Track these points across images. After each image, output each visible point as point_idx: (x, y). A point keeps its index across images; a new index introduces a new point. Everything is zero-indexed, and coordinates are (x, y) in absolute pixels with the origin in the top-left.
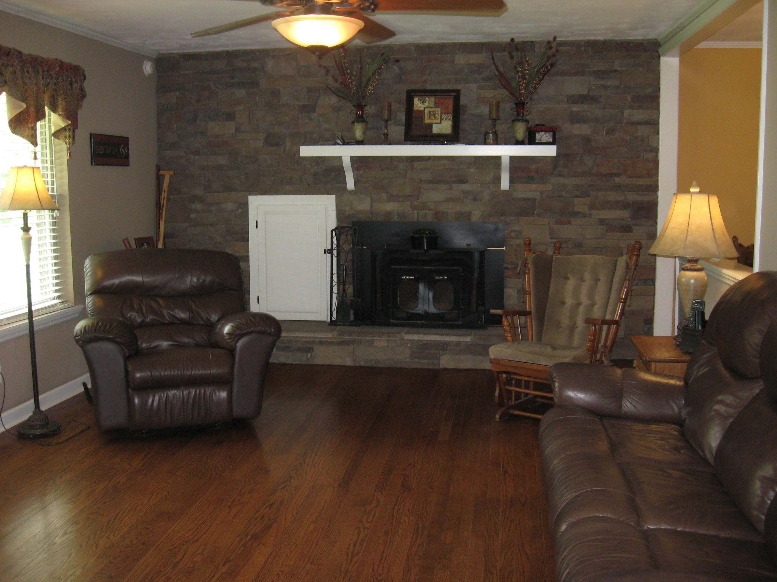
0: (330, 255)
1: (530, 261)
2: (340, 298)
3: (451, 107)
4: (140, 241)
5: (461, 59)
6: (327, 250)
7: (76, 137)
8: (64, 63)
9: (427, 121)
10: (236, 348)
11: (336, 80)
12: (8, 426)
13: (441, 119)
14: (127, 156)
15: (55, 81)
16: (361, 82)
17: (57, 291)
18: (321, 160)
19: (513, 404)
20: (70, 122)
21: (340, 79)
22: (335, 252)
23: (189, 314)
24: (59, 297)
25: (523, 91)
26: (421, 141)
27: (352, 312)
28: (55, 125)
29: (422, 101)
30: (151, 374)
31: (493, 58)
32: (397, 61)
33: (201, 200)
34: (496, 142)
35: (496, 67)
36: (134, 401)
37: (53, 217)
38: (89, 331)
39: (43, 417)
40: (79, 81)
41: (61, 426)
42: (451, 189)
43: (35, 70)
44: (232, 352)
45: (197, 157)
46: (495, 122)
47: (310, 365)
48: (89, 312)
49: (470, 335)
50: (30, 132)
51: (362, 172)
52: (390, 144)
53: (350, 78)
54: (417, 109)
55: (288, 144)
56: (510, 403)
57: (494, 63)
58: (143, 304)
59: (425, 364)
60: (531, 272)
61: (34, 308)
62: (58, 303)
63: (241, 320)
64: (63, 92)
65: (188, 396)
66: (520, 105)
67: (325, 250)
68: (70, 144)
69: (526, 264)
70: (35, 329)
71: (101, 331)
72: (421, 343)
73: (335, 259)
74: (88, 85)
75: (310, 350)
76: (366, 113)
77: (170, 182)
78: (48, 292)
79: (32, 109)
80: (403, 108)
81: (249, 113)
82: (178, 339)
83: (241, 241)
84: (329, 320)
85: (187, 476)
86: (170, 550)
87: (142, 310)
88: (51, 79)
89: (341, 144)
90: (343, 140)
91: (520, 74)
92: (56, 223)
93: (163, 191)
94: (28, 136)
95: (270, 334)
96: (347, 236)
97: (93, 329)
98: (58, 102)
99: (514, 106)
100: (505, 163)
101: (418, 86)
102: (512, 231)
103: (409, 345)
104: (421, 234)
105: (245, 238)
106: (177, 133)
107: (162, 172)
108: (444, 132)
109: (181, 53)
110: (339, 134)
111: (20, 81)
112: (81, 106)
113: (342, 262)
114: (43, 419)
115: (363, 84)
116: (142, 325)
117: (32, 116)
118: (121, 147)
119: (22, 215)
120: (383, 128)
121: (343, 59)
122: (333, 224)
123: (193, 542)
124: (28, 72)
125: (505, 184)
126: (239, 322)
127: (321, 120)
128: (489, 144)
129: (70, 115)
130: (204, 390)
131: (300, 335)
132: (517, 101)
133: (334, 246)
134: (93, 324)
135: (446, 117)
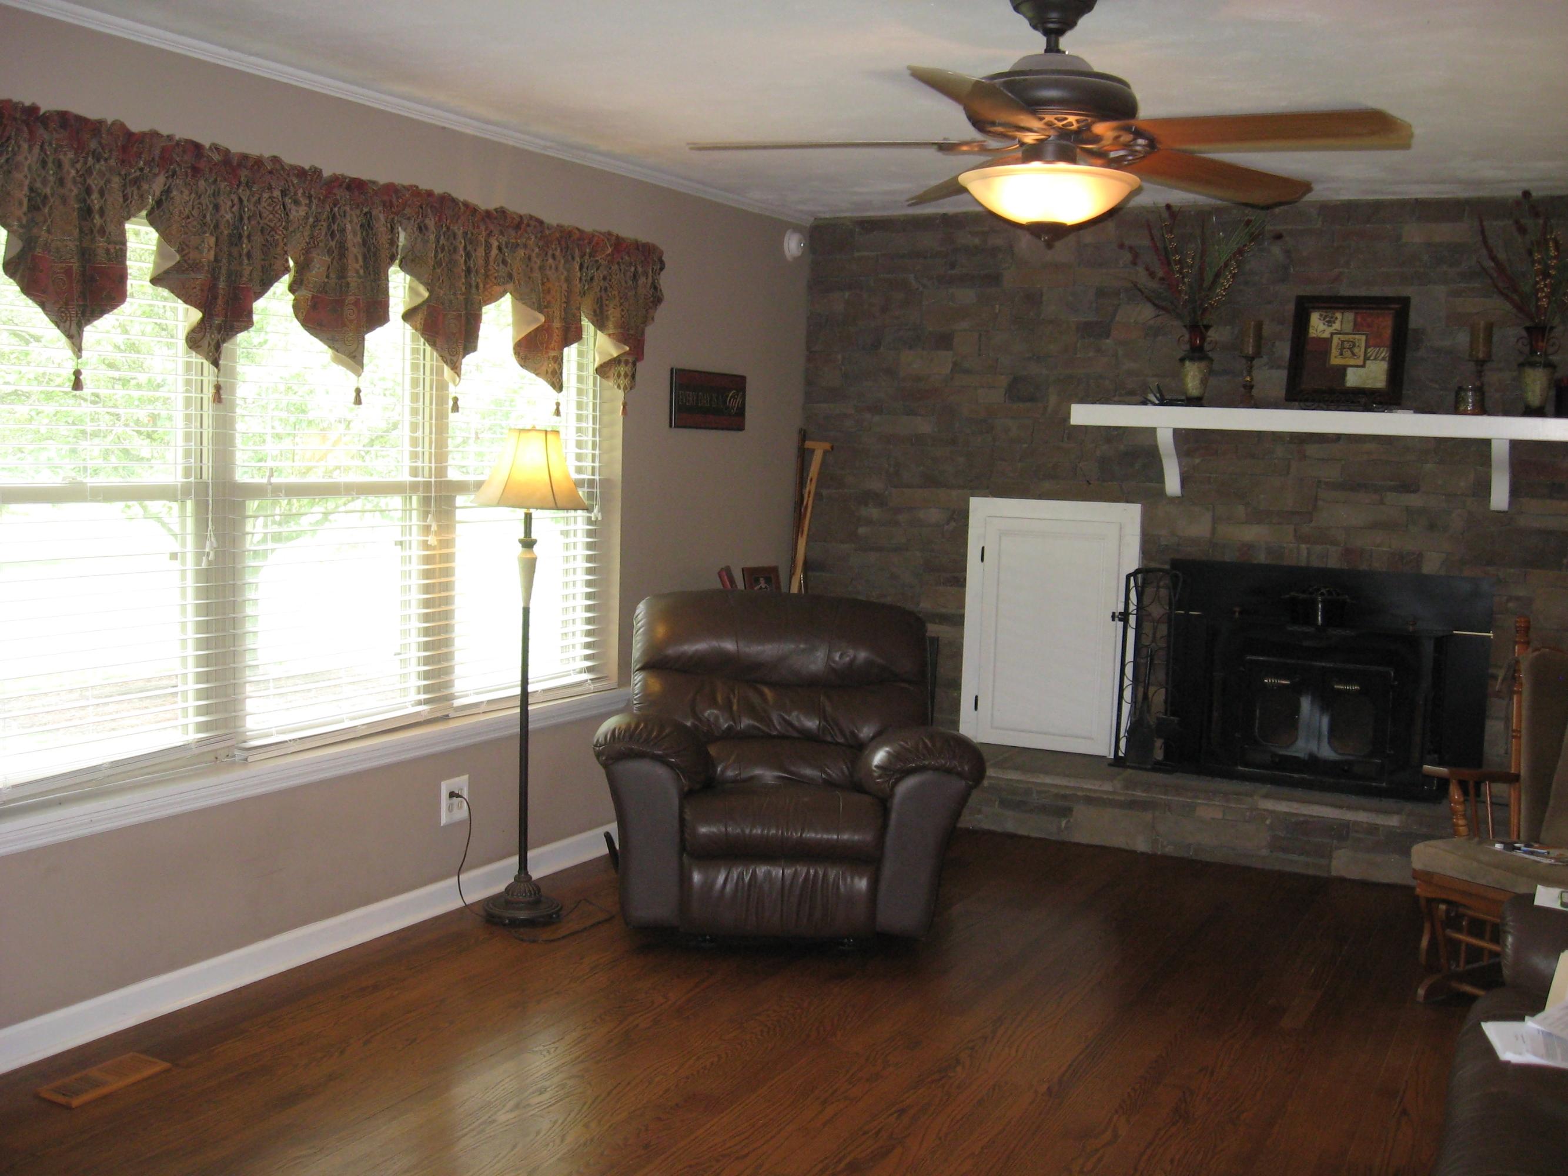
0: (1121, 624)
1: (1524, 666)
2: (1138, 712)
3: (1388, 333)
4: (752, 574)
5: (1414, 234)
6: (1117, 614)
7: (637, 378)
8: (623, 239)
9: (1335, 360)
10: (892, 795)
11: (1152, 275)
12: (472, 898)
13: (1366, 358)
14: (741, 412)
15: (605, 273)
16: (1202, 280)
17: (587, 658)
18: (1116, 433)
19: (1460, 969)
20: (627, 348)
21: (1160, 274)
22: (1132, 620)
23: (818, 722)
24: (589, 670)
25: (1544, 302)
26: (1320, 402)
27: (1159, 743)
28: (600, 353)
29: (1328, 319)
30: (726, 829)
31: (1483, 232)
32: (1279, 237)
33: (879, 499)
34: (1482, 409)
35: (1490, 251)
36: (690, 878)
37: (589, 521)
38: (619, 738)
39: (531, 889)
40: (651, 272)
41: (561, 909)
42: (1382, 502)
43: (568, 253)
44: (884, 803)
45: (877, 418)
46: (1482, 366)
47: (1063, 843)
48: (635, 702)
49: (1398, 813)
50: (552, 366)
51: (1197, 461)
52: (1256, 406)
53: (1180, 272)
54: (1314, 335)
55: (1053, 399)
56: (1453, 967)
57: (1485, 241)
58: (734, 697)
59: (1297, 863)
60: (1526, 690)
61: (531, 688)
62: (587, 681)
63: (907, 743)
64: (619, 293)
65: (792, 883)
66: (1537, 332)
67: (1114, 613)
68: (625, 389)
69: (1515, 671)
70: (531, 727)
71: (641, 740)
72: (1293, 820)
73: (1131, 634)
74: (665, 281)
75: (1065, 812)
76: (1212, 341)
77: (824, 464)
78: (571, 659)
79: (557, 324)
80: (1288, 333)
81: (980, 335)
82: (793, 769)
83: (951, 586)
84: (1112, 756)
85: (762, 1031)
86: (690, 1166)
87: (731, 708)
88: (597, 269)
89: (1157, 402)
90: (1161, 395)
91: (1537, 266)
92: (596, 534)
93: (809, 481)
94: (547, 372)
95: (960, 775)
96: (1158, 587)
97: (627, 734)
98: (607, 311)
99: (1524, 333)
100: (1500, 453)
101: (1321, 289)
102: (1510, 599)
103: (1268, 822)
104: (1311, 593)
105: (959, 581)
106: (841, 369)
107: (809, 444)
108: (1369, 385)
109: (857, 218)
110: (1154, 382)
111: (537, 275)
112: (653, 319)
113: (1146, 641)
114: (530, 891)
115: (1206, 285)
116: (731, 736)
117: (557, 335)
118: (730, 395)
119: (523, 516)
120: (1245, 373)
121: (1167, 234)
122: (1132, 561)
123: (737, 1158)
124: (554, 257)
125: (1500, 496)
126: (900, 745)
127: (1120, 352)
128: (1465, 413)
129: (628, 335)
130: (823, 870)
131: (1049, 780)
132: (1528, 324)
133: (1132, 608)
134: (629, 726)
135: (1378, 353)
